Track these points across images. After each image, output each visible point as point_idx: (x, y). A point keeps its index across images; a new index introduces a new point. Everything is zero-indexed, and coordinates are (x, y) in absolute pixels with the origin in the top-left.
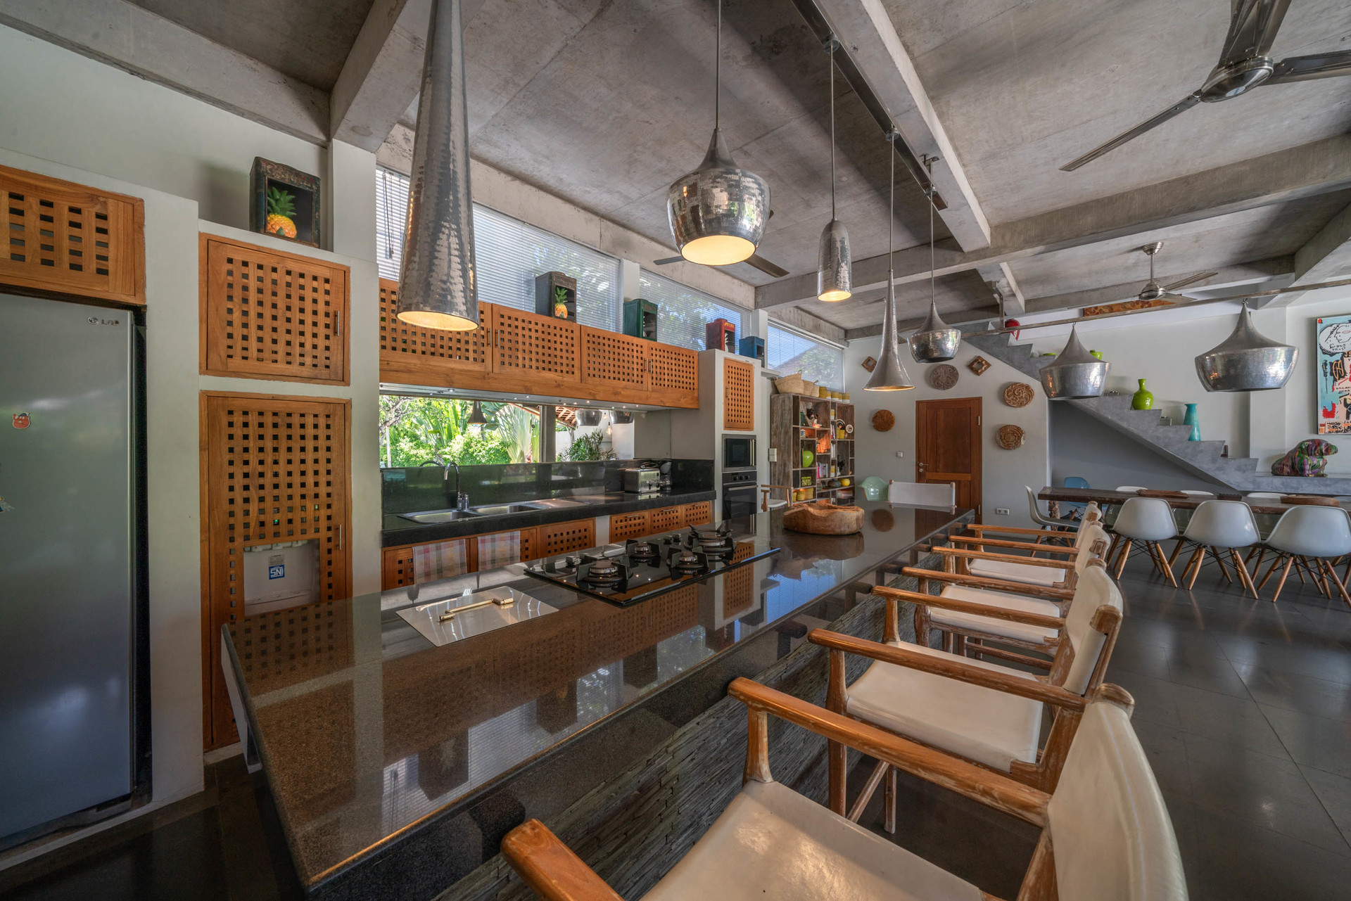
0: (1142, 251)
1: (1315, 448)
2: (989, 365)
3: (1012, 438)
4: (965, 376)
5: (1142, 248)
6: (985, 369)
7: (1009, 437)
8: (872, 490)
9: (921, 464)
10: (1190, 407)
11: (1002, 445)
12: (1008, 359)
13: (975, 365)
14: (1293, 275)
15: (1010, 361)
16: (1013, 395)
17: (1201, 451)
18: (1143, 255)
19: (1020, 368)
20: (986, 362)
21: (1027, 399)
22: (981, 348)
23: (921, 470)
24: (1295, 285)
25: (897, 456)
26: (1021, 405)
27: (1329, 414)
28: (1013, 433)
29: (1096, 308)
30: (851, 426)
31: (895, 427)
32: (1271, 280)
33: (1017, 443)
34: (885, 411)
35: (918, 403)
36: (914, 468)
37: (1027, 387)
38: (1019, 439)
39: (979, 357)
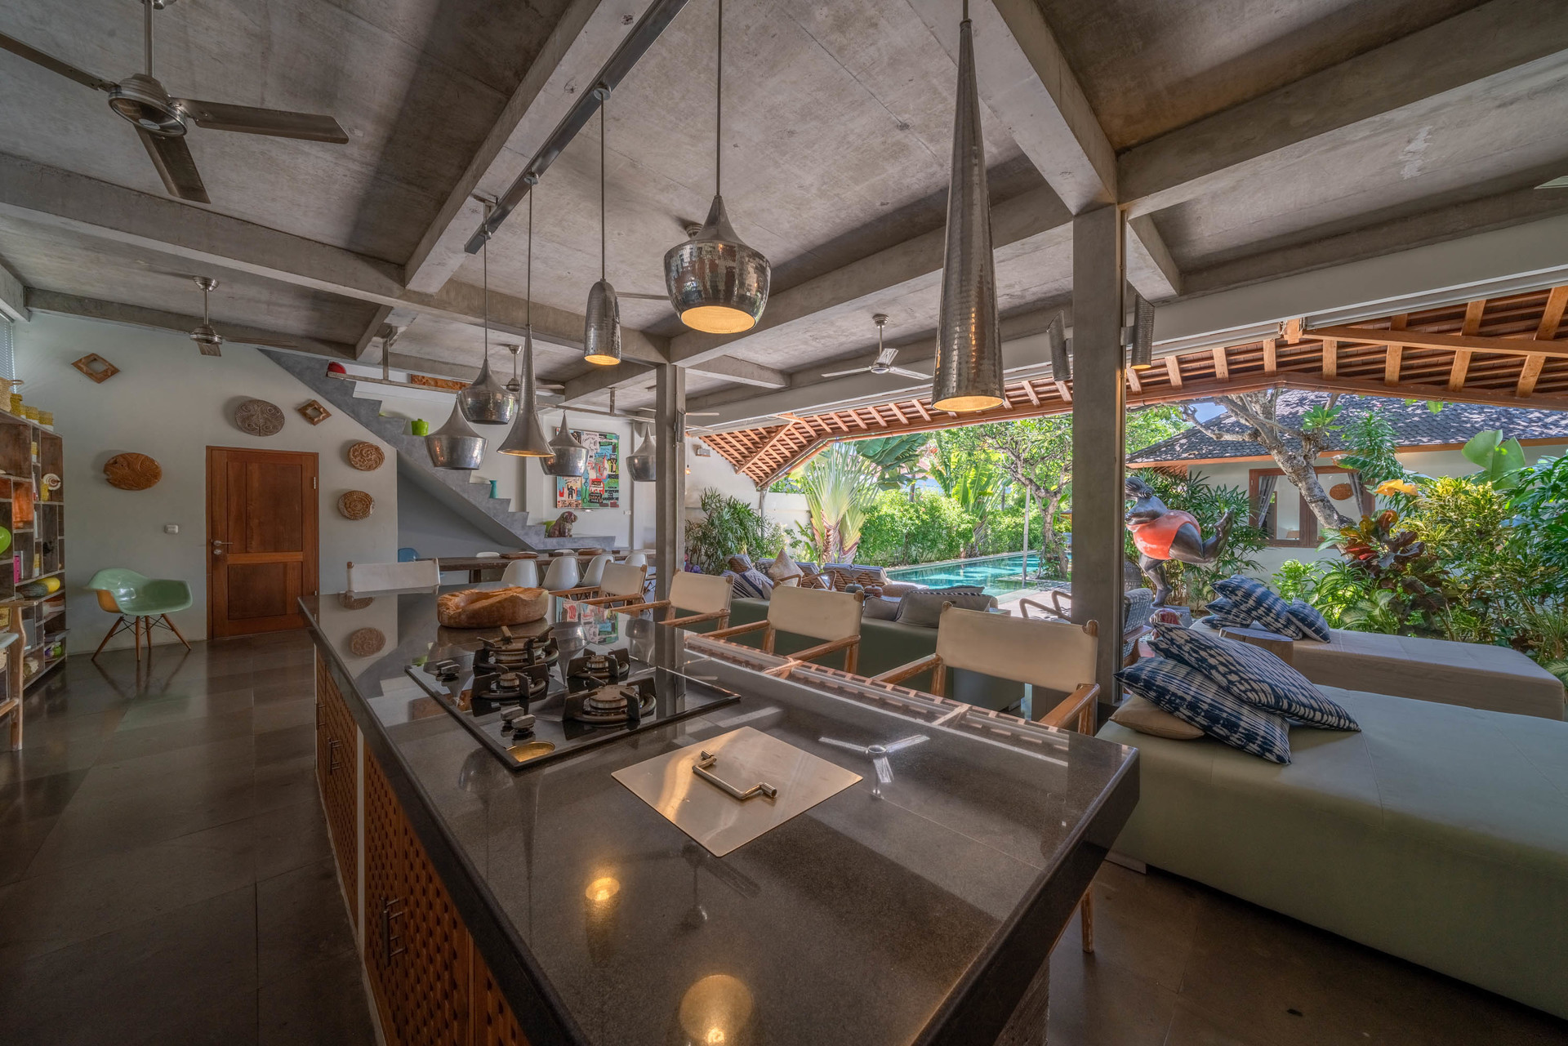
0: (508, 348)
1: (568, 518)
2: (328, 415)
3: (359, 506)
4: (293, 421)
5: (508, 346)
6: (324, 418)
7: (354, 506)
8: (122, 591)
9: (218, 542)
10: (492, 482)
11: (346, 513)
12: (353, 412)
13: (309, 411)
14: (563, 397)
15: (356, 416)
16: (356, 455)
17: (516, 520)
18: (507, 351)
19: (367, 426)
20: (324, 410)
21: (376, 462)
22: (318, 391)
23: (218, 552)
24: (564, 404)
25: (165, 530)
26: (370, 468)
27: (562, 495)
28: (361, 500)
29: (423, 377)
30: (55, 477)
31: (160, 485)
32: (551, 396)
33: (365, 512)
34: (139, 455)
35: (210, 450)
36: (203, 552)
37: (377, 449)
38: (368, 507)
39: (314, 401)
